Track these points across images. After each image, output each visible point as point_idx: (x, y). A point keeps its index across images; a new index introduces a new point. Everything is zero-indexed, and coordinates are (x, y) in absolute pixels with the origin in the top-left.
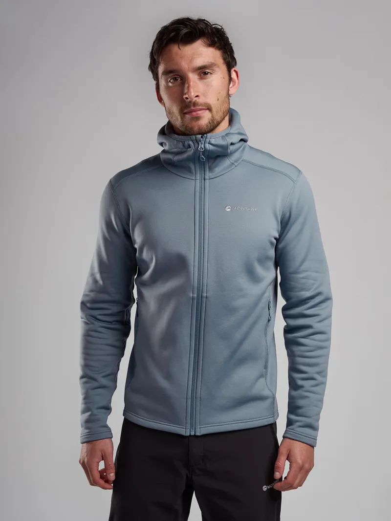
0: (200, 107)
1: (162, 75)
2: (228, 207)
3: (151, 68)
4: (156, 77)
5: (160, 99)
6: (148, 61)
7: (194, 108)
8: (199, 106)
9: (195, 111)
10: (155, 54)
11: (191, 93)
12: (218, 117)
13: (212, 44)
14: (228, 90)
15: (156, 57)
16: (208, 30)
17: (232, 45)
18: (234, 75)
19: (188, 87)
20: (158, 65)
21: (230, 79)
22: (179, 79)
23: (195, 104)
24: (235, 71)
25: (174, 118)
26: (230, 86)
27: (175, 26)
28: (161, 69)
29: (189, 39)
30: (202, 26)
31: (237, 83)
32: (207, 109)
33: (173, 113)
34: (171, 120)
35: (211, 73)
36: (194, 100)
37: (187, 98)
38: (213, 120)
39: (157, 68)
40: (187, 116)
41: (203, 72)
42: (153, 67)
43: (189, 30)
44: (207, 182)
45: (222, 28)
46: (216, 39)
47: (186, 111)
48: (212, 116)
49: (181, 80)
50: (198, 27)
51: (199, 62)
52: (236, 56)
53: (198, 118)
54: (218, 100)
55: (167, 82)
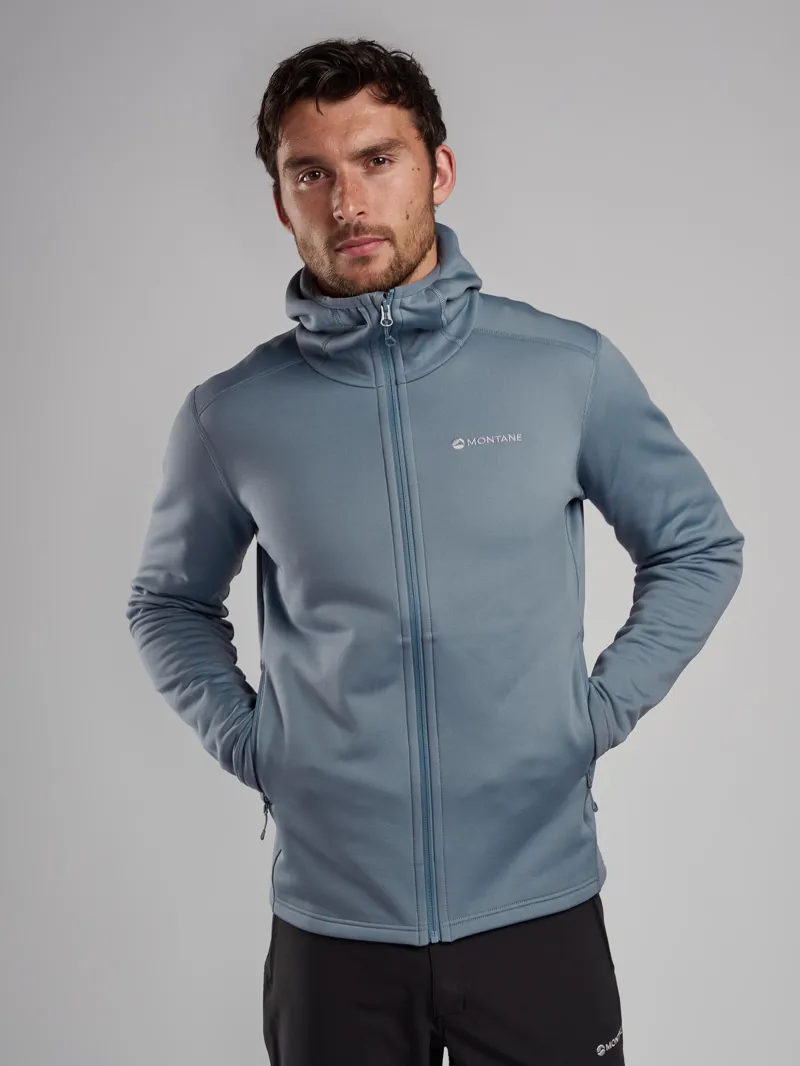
0: (369, 236)
1: (285, 167)
2: (458, 441)
3: (261, 151)
4: (273, 171)
5: (284, 218)
6: (254, 137)
7: (357, 239)
8: (367, 233)
9: (359, 244)
10: (268, 123)
11: (348, 206)
12: (409, 256)
13: (390, 98)
14: (431, 195)
15: (269, 128)
16: (381, 68)
17: (436, 93)
18: (442, 161)
19: (342, 194)
20: (276, 147)
21: (434, 170)
22: (322, 175)
23: (359, 229)
24: (444, 151)
25: (316, 260)
26: (435, 185)
27: (309, 62)
28: (283, 154)
29: (341, 89)
30: (365, 59)
31: (449, 179)
32: (384, 240)
33: (313, 248)
34: (308, 262)
35: (391, 162)
36: (355, 222)
37: (341, 218)
38: (398, 261)
39: (275, 152)
40: (343, 255)
41: (373, 158)
42: (266, 149)
43: (339, 71)
44: (403, 388)
45: (413, 60)
46: (399, 87)
47: (339, 245)
48: (397, 254)
49: (327, 176)
50: (359, 63)
51: (363, 139)
52: (445, 118)
53: (366, 260)
54: (408, 217)
55: (297, 183)
